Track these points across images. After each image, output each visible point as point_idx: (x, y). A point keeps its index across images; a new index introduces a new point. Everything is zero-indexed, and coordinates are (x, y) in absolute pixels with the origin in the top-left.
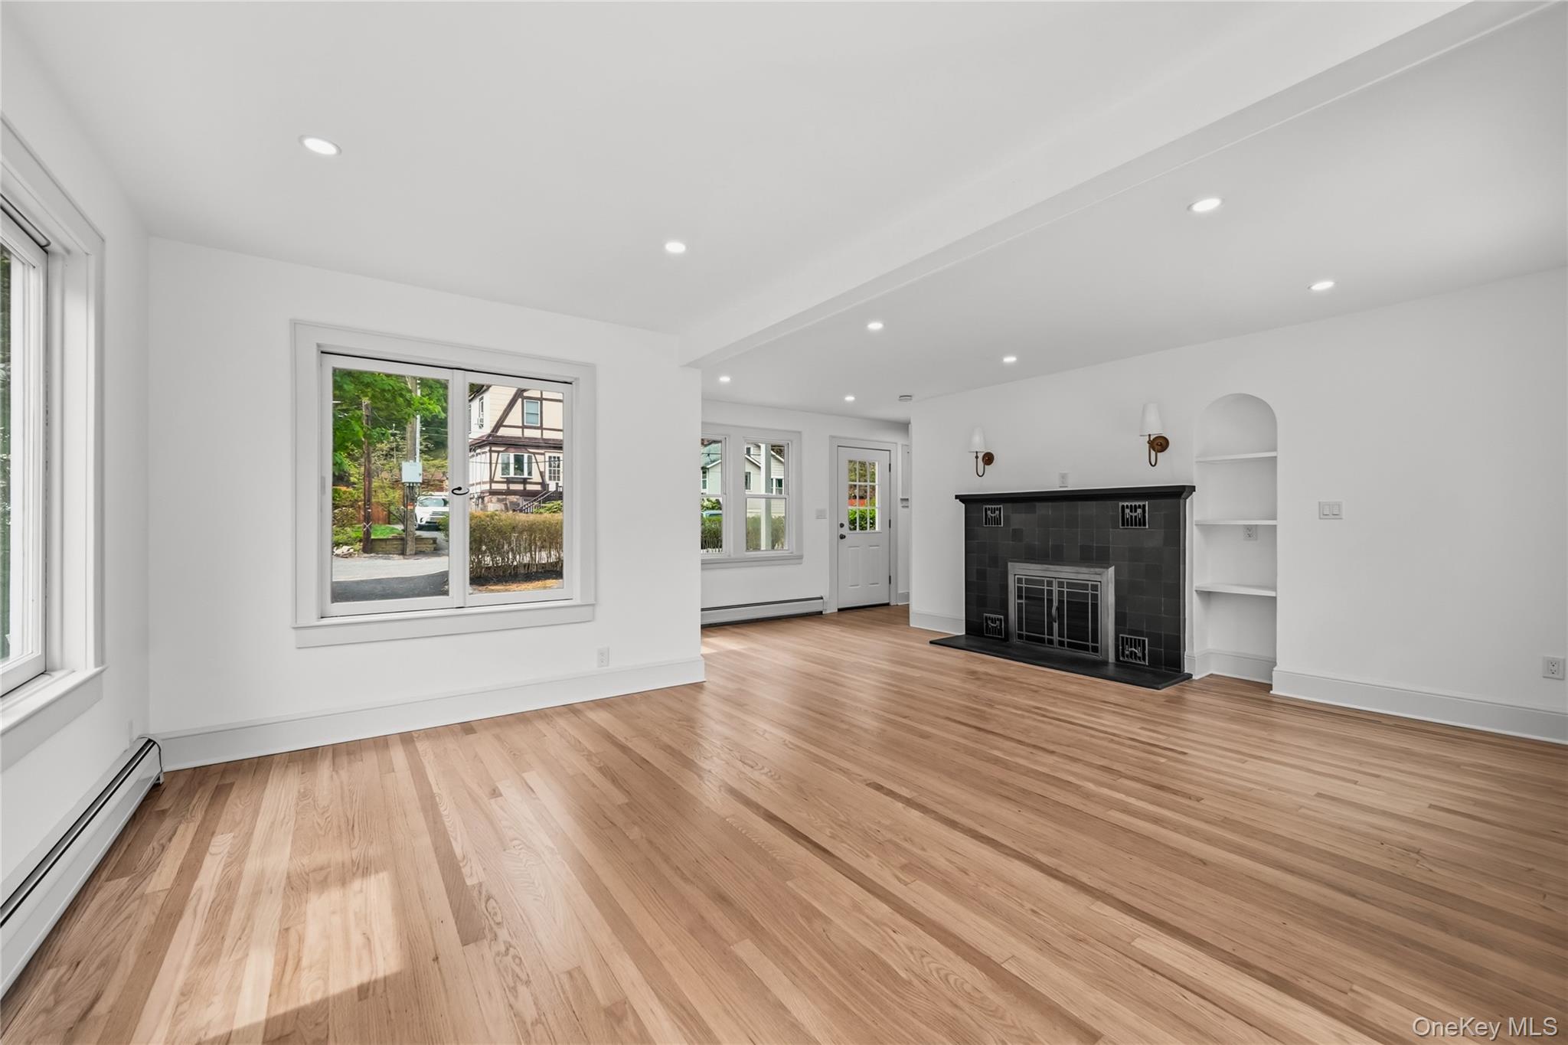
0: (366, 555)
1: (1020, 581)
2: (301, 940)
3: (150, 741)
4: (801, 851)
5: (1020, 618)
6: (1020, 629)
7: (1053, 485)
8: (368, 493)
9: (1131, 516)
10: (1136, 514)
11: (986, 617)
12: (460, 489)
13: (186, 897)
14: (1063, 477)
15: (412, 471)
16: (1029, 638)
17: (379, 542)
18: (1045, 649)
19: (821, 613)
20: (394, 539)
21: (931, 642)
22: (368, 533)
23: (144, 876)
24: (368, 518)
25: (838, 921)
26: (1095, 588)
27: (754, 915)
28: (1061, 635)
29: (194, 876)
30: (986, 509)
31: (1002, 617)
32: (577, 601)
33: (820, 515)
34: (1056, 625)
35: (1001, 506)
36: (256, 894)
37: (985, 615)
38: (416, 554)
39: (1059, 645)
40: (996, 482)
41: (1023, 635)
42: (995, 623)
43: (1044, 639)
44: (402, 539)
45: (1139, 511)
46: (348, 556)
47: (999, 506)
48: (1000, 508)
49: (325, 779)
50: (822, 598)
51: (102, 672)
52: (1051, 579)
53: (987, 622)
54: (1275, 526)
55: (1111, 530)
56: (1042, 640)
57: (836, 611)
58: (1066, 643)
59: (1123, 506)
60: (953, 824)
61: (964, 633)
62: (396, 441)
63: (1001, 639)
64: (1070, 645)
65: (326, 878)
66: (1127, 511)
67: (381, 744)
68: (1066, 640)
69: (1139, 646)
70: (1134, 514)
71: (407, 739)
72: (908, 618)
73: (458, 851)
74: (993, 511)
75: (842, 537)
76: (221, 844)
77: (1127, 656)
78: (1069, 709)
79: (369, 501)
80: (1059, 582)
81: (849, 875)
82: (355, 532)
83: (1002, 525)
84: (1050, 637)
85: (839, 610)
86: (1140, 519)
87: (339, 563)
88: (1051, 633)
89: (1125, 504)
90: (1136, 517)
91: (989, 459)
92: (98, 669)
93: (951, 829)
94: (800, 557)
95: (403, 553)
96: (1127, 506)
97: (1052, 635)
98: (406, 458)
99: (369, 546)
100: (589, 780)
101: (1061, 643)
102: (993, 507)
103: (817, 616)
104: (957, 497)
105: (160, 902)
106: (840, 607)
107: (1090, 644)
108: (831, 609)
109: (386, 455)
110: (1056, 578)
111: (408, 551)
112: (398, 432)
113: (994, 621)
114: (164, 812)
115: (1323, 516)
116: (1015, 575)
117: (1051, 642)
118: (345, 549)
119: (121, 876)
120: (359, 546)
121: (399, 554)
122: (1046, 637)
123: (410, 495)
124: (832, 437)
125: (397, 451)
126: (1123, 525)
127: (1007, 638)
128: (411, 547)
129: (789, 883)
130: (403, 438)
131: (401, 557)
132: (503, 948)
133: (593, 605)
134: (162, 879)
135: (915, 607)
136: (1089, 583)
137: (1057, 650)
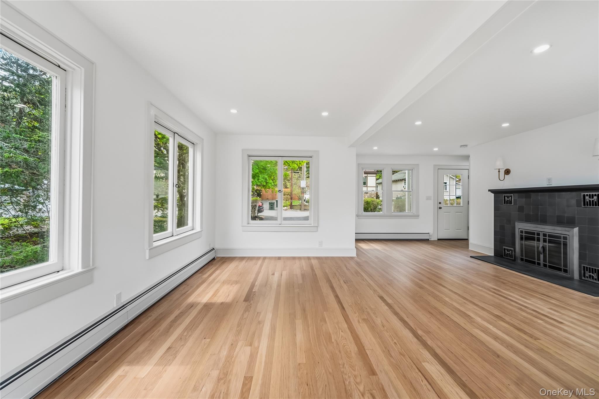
0: (291, 210)
1: (522, 232)
2: (219, 291)
3: (213, 248)
4: (336, 306)
5: (522, 251)
6: (522, 255)
7: (543, 184)
8: (292, 191)
9: (590, 200)
10: (593, 199)
11: (504, 249)
12: (280, 190)
13: (207, 280)
14: (549, 180)
15: (303, 184)
16: (526, 261)
17: (294, 206)
18: (536, 267)
19: (428, 240)
20: (299, 205)
21: (471, 257)
22: (291, 203)
23: (204, 274)
24: (291, 199)
25: (328, 324)
26: (565, 238)
27: (308, 315)
28: (545, 260)
29: (211, 276)
30: (504, 196)
31: (513, 249)
32: (312, 225)
33: (428, 198)
34: (542, 256)
35: (512, 195)
36: (217, 282)
37: (504, 247)
38: (304, 210)
39: (544, 266)
40: (509, 183)
41: (523, 259)
42: (509, 252)
43: (535, 262)
44: (301, 205)
45: (595, 197)
46: (286, 210)
47: (511, 195)
48: (512, 196)
49: (243, 263)
50: (429, 234)
51: (202, 231)
52: (539, 232)
53: (505, 251)
55: (576, 208)
56: (534, 263)
57: (437, 239)
58: (548, 265)
59: (584, 195)
60: (396, 314)
61: (493, 255)
62: (299, 175)
63: (512, 260)
64: (550, 267)
65: (229, 283)
66: (587, 197)
67: (258, 258)
68: (548, 264)
69: (595, 272)
71: (265, 258)
72: (469, 245)
73: (256, 284)
74: (508, 197)
75: (440, 208)
76: (218, 272)
77: (587, 277)
78: (513, 293)
79: (292, 193)
80: (543, 234)
81: (344, 315)
82: (288, 203)
83: (513, 204)
84: (539, 262)
85: (438, 239)
86: (596, 202)
87: (284, 212)
88: (539, 259)
90: (593, 201)
91: (507, 172)
92: (201, 230)
93: (394, 315)
94: (418, 216)
95: (301, 210)
96: (587, 195)
97: (540, 261)
98: (302, 180)
99: (292, 207)
100: (297, 276)
102: (508, 195)
103: (426, 241)
104: (489, 190)
105: (203, 279)
106: (439, 238)
107: (562, 267)
108: (434, 238)
109: (297, 179)
110: (542, 232)
111: (302, 210)
112: (300, 172)
113: (508, 250)
114: (213, 264)
116: (519, 229)
117: (539, 264)
118: (286, 208)
119: (201, 274)
120: (289, 207)
121: (299, 210)
122: (536, 261)
123: (303, 191)
124: (435, 166)
125: (300, 177)
127: (515, 260)
128: (303, 207)
129: (325, 312)
130: (301, 173)
131: (300, 211)
132: (250, 304)
133: (317, 227)
134: (205, 276)
135: (471, 241)
136: (562, 236)
137: (542, 268)
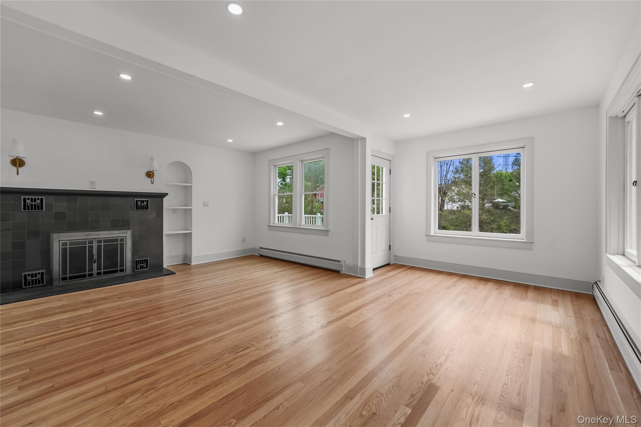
1: (61, 244)
7: (85, 187)
9: (141, 205)
10: (143, 204)
11: (25, 275)
14: (93, 183)
18: (87, 280)
26: (122, 240)
28: (99, 269)
30: (25, 198)
31: (44, 271)
34: (95, 265)
35: (44, 197)
37: (25, 273)
39: (97, 275)
41: (67, 277)
42: (36, 277)
43: (85, 275)
45: (145, 203)
47: (39, 197)
48: (41, 199)
52: (92, 240)
53: (26, 278)
54: (191, 209)
55: (130, 211)
58: (102, 273)
59: (137, 200)
63: (44, 286)
64: (104, 273)
66: (139, 203)
68: (102, 271)
69: (145, 262)
70: (142, 204)
74: (33, 200)
77: (139, 269)
80: (97, 241)
83: (44, 210)
86: (145, 207)
88: (91, 269)
89: (138, 199)
90: (143, 205)
96: (139, 201)
97: (92, 271)
101: (99, 274)
102: (33, 197)
107: (119, 269)
110: (95, 239)
113: (34, 275)
115: (204, 205)
117: (91, 275)
122: (88, 273)
126: (137, 209)
127: (49, 284)
136: (119, 238)
137: (96, 278)
